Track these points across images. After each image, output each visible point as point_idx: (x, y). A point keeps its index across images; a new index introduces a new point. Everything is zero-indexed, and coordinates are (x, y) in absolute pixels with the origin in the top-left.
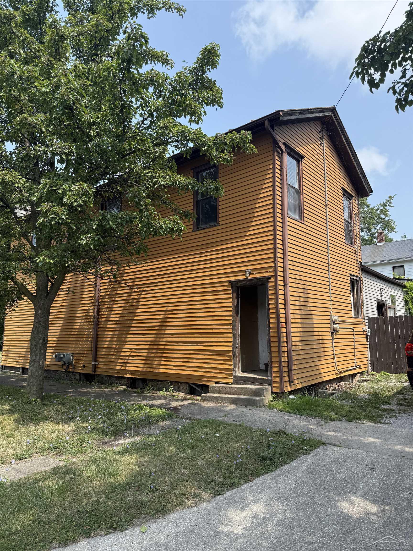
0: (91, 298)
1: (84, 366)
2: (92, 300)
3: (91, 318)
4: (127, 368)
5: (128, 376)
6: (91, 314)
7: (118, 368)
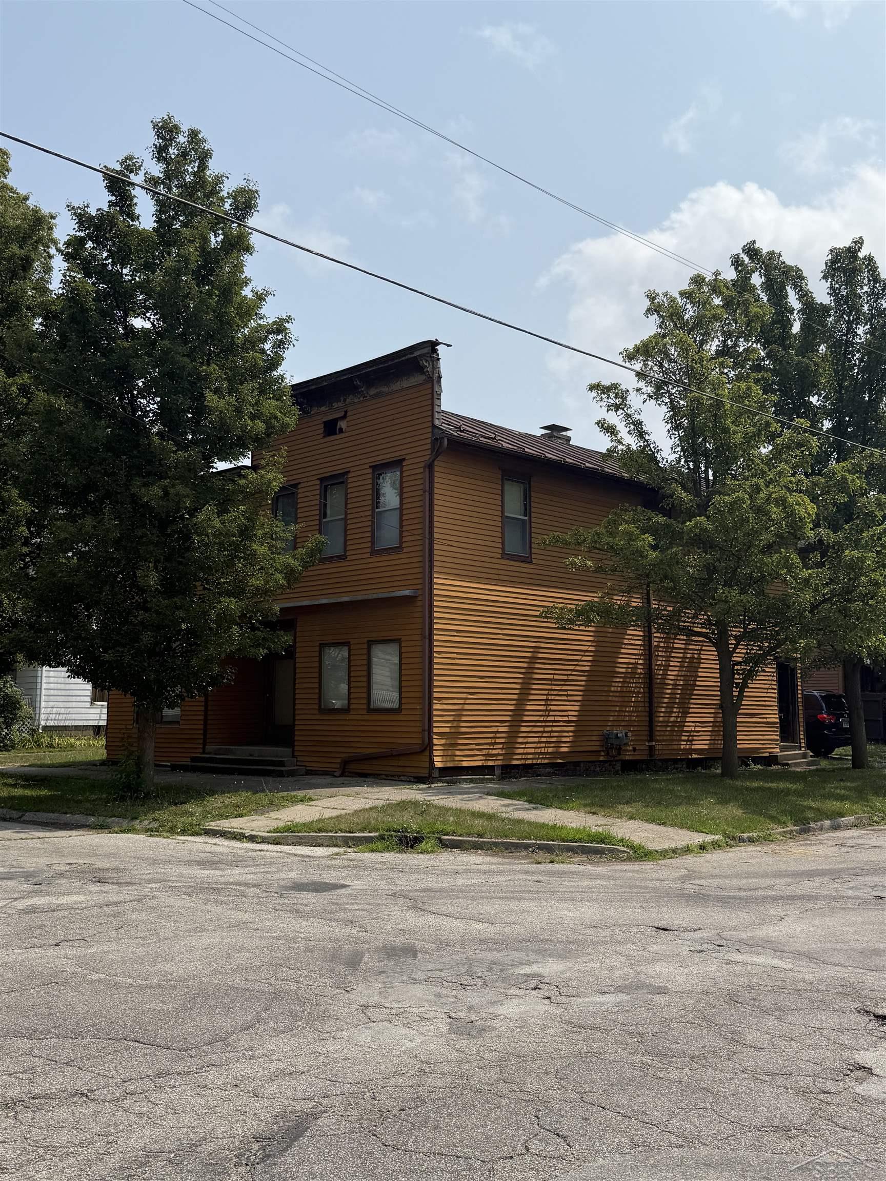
0: (638, 647)
1: (634, 750)
2: (640, 649)
3: (639, 678)
4: (693, 747)
5: (695, 756)
6: (639, 671)
7: (682, 747)
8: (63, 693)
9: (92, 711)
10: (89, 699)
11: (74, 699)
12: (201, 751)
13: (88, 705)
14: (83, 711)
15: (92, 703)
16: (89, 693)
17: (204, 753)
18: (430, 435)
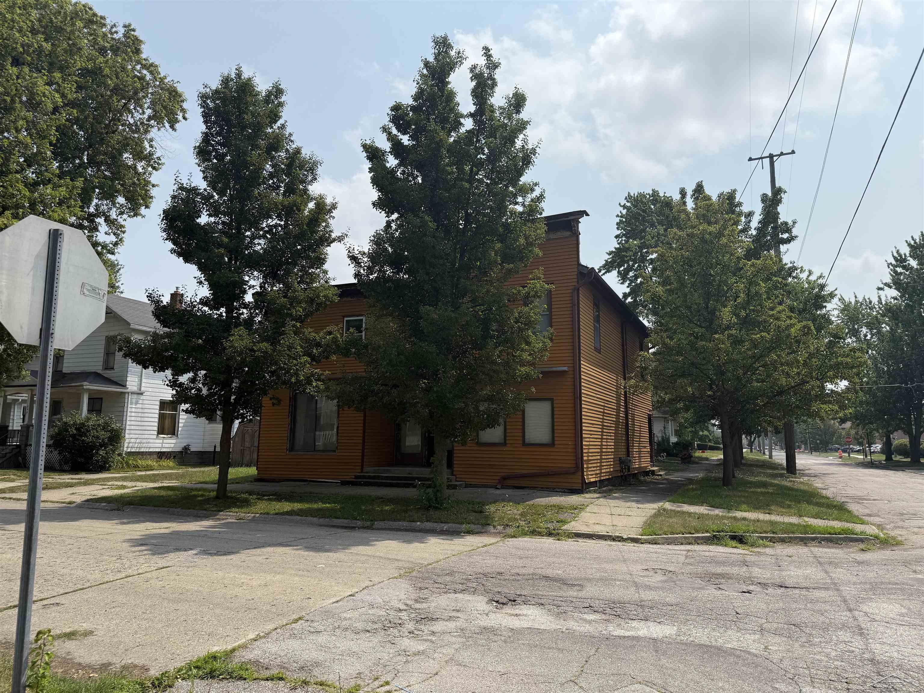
8: (140, 428)
9: (157, 441)
10: (156, 433)
11: (146, 432)
12: (359, 471)
13: (155, 437)
14: (151, 441)
15: (158, 436)
16: (156, 428)
17: (362, 472)
18: (576, 270)
